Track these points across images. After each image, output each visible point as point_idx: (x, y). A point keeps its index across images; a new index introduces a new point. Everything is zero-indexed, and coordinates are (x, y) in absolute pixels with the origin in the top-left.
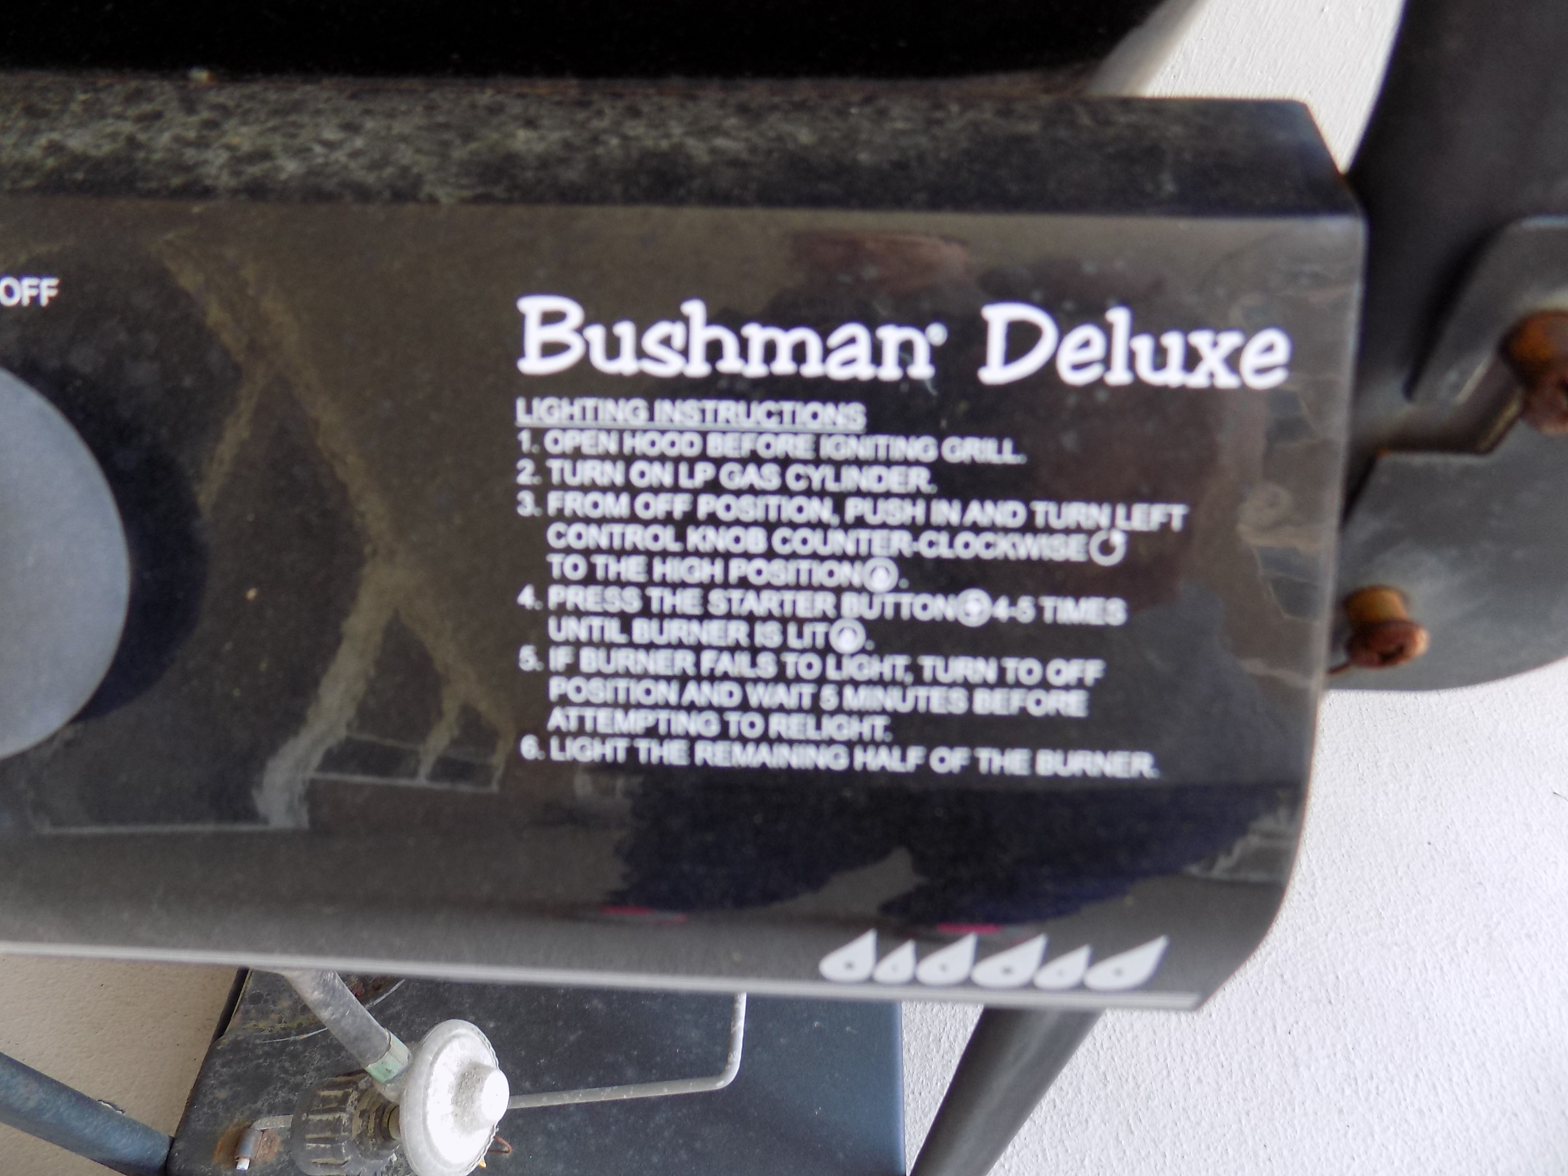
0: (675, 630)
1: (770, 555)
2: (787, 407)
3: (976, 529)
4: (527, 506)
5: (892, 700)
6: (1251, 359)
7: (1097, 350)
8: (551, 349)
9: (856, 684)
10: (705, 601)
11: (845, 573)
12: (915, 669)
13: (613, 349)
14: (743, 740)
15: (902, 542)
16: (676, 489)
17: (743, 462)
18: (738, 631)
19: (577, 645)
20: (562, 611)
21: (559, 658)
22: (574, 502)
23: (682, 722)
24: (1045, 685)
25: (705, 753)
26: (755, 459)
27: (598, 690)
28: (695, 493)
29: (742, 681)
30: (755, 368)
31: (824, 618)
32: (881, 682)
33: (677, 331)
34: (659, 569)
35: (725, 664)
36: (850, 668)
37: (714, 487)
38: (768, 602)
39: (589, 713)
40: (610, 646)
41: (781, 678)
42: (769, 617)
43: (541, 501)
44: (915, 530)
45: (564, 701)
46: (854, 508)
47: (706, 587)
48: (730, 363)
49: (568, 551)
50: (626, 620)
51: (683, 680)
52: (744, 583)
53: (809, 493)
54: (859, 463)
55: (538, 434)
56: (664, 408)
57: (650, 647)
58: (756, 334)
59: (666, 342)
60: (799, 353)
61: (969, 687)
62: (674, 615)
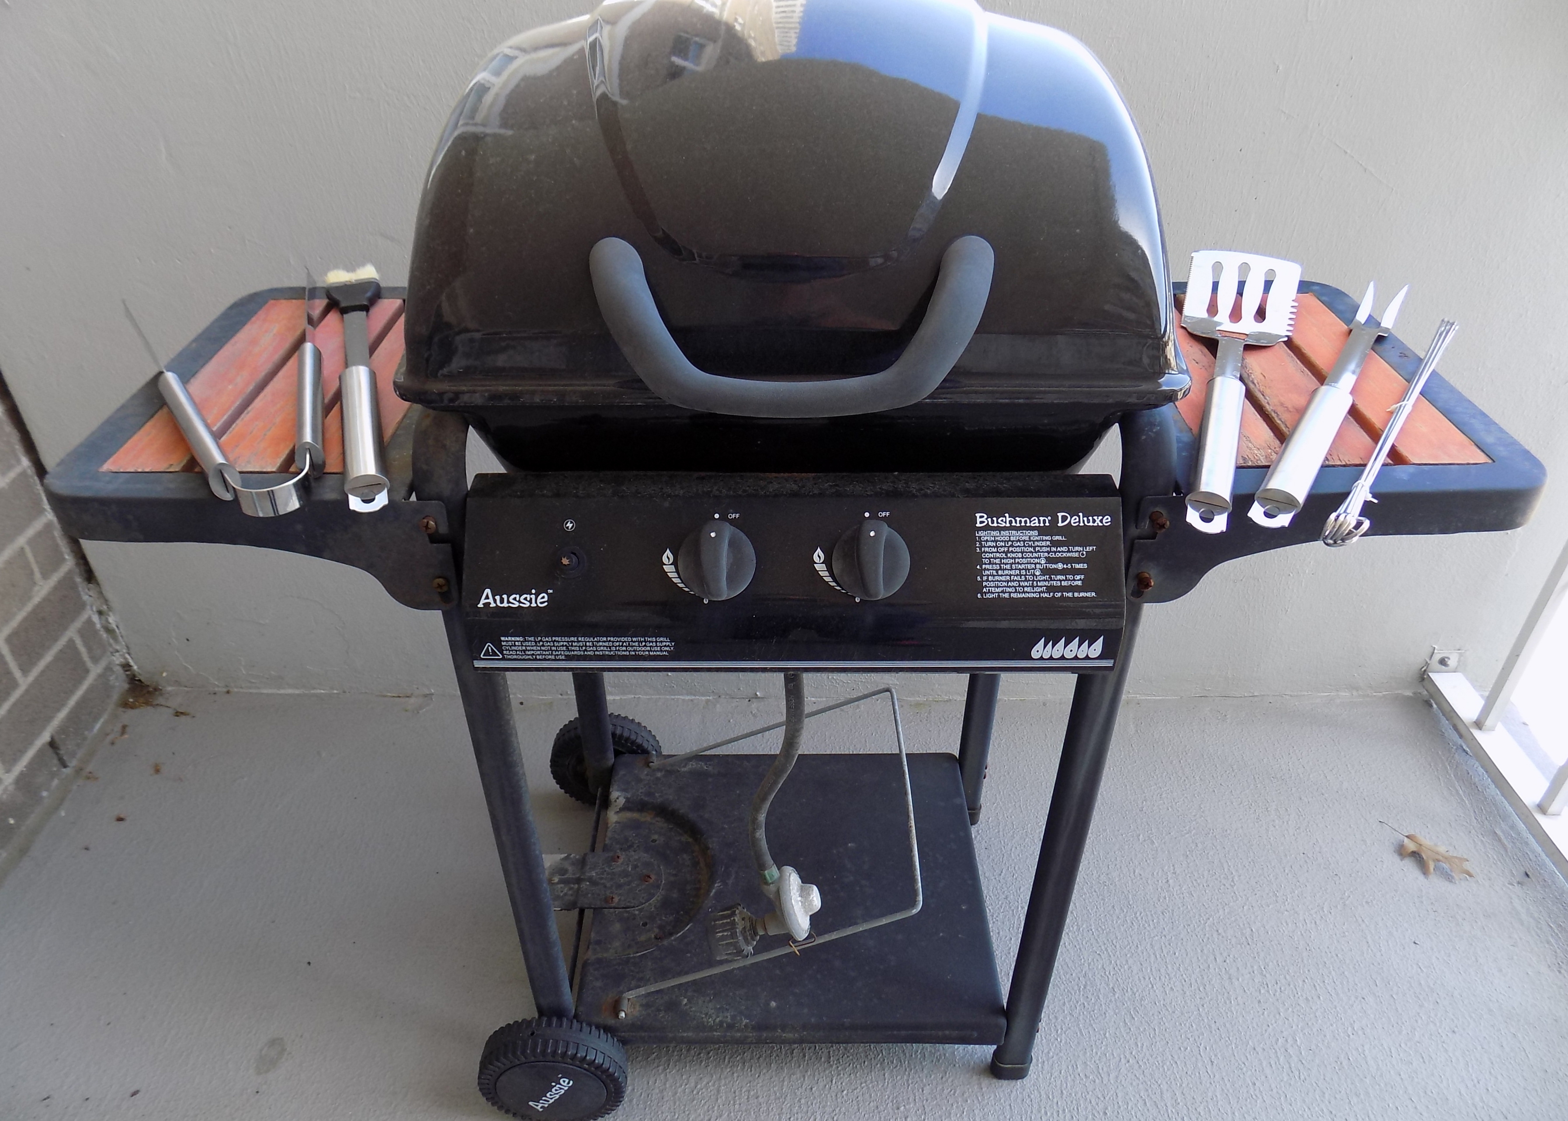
0: (1006, 572)
1: (1022, 558)
2: (1024, 531)
3: (1059, 552)
4: (978, 551)
5: (1046, 584)
6: (1104, 521)
7: (1077, 520)
8: (981, 522)
9: (1040, 581)
10: (1011, 567)
11: (1036, 560)
12: (1050, 578)
13: (993, 522)
14: (1020, 593)
15: (1046, 554)
16: (1005, 546)
17: (1017, 541)
18: (1018, 572)
19: (988, 576)
20: (985, 569)
21: (985, 578)
22: (987, 549)
23: (1008, 590)
24: (1074, 580)
25: (1012, 595)
26: (1020, 541)
27: (992, 584)
28: (1009, 547)
29: (1019, 581)
30: (1018, 525)
31: (1033, 569)
32: (1044, 580)
33: (1004, 519)
34: (1003, 561)
35: (1016, 578)
36: (1038, 578)
37: (1012, 546)
38: (1023, 566)
39: (990, 588)
40: (994, 576)
41: (1026, 580)
42: (1023, 569)
43: (981, 550)
44: (1048, 552)
45: (986, 586)
46: (1037, 549)
47: (1012, 564)
48: (1014, 524)
49: (986, 558)
50: (997, 571)
51: (1008, 581)
52: (1018, 563)
53: (1029, 546)
54: (1037, 541)
55: (980, 537)
56: (1002, 532)
57: (1001, 575)
58: (1018, 519)
59: (1002, 521)
60: (1026, 522)
61: (1061, 581)
62: (1006, 569)
